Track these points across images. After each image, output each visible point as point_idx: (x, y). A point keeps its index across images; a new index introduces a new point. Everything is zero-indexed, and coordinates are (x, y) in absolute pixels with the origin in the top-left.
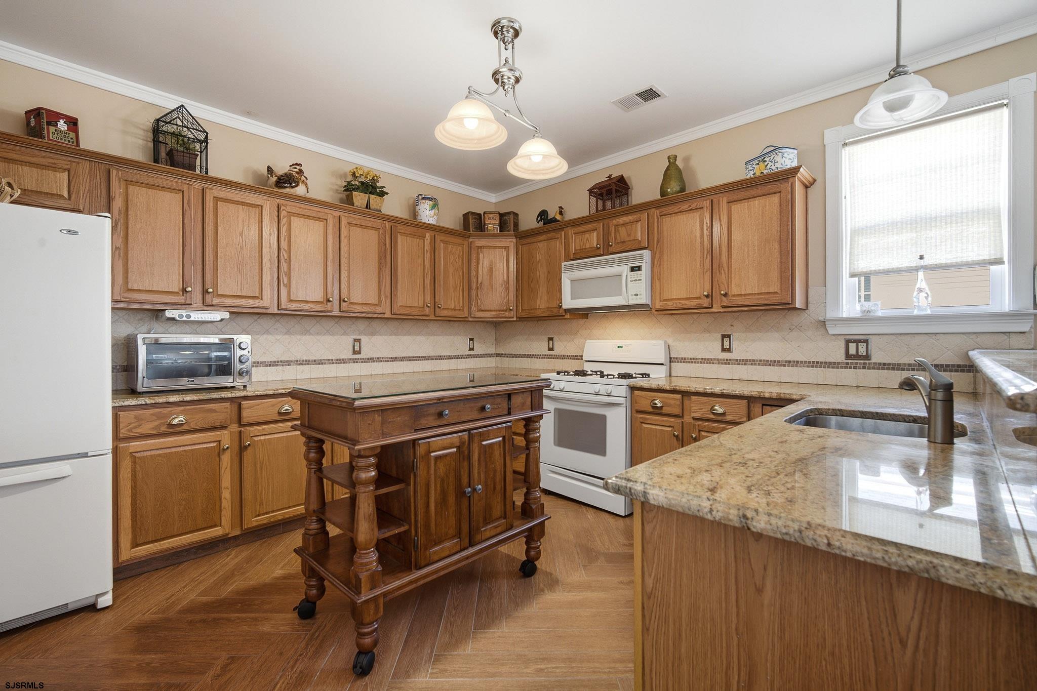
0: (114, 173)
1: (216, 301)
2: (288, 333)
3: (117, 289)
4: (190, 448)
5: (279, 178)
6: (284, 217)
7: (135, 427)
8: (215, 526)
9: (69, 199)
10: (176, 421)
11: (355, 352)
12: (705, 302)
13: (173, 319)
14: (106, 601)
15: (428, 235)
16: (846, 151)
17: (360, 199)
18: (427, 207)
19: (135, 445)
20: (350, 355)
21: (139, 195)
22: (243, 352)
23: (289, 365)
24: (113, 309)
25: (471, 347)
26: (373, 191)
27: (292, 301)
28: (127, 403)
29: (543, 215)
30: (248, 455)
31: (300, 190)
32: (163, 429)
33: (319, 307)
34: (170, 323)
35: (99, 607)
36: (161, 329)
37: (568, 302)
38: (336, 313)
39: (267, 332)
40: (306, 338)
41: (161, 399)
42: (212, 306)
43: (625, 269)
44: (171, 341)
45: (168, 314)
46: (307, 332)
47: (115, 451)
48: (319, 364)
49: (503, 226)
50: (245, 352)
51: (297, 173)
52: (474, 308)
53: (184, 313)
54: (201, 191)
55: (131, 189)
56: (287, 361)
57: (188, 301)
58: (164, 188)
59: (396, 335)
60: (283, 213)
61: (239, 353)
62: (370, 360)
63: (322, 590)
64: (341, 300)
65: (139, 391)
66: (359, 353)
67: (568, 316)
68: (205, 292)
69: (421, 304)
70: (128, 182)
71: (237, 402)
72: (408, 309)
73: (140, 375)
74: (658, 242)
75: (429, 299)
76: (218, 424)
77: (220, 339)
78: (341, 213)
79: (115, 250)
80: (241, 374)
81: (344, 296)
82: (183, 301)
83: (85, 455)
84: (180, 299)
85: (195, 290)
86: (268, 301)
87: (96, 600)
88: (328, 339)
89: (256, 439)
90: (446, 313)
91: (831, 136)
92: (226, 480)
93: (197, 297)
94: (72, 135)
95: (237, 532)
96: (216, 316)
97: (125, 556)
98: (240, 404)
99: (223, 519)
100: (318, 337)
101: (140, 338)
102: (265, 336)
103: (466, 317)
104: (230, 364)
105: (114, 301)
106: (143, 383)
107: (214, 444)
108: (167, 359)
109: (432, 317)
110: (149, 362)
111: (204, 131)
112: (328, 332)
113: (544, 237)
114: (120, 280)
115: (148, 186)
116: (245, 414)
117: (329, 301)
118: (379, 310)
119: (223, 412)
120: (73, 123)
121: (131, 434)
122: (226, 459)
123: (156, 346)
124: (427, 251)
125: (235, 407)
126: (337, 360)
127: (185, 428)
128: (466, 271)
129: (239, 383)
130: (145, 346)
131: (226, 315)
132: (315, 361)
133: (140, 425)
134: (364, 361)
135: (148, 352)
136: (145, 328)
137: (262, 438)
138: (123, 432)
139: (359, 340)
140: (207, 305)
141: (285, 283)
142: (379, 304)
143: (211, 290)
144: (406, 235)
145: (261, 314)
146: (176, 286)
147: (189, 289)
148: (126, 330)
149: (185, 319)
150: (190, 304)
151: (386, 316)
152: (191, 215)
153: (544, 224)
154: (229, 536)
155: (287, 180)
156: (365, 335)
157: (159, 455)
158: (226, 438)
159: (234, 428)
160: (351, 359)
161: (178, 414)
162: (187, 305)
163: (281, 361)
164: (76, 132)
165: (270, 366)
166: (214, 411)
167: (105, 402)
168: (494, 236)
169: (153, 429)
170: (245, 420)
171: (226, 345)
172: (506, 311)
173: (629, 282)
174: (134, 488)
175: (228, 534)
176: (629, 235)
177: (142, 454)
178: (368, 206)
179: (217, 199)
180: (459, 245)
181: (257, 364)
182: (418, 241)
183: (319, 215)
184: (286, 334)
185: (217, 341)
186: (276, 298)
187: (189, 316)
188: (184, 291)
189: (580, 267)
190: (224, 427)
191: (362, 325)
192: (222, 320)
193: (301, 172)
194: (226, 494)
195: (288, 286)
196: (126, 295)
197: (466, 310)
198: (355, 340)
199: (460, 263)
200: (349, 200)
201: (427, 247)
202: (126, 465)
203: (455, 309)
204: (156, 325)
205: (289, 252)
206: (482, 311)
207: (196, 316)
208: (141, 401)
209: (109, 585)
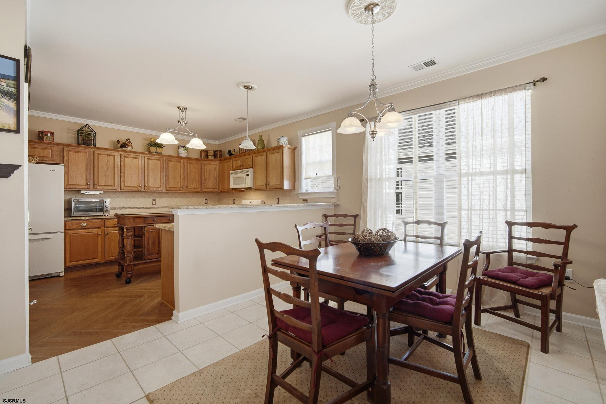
0: (65, 149)
1: (98, 187)
2: (126, 197)
3: (66, 184)
4: (88, 233)
5: (121, 145)
6: (123, 158)
7: (71, 226)
8: (96, 259)
9: (51, 158)
10: (83, 225)
11: (153, 205)
12: (265, 187)
13: (84, 193)
14: (62, 274)
15: (182, 161)
16: (303, 139)
17: (153, 149)
18: (182, 150)
19: (71, 232)
20: (151, 205)
21: (73, 155)
22: (106, 204)
23: (126, 209)
24: (64, 190)
25: (206, 202)
26: (159, 146)
27: (125, 187)
28: (68, 219)
29: (229, 152)
30: (107, 237)
31: (129, 148)
32: (80, 227)
33: (136, 189)
34: (83, 195)
35: (60, 275)
36: (80, 197)
37: (232, 186)
38: (143, 190)
39: (118, 197)
40: (133, 199)
41: (79, 218)
42: (97, 189)
43: (245, 175)
44: (83, 200)
45: (82, 192)
46: (134, 197)
47: (65, 233)
48: (139, 209)
49: (215, 156)
50: (107, 204)
51: (128, 142)
52: (203, 188)
53: (87, 192)
54: (93, 152)
55: (70, 153)
56: (126, 208)
57: (89, 188)
58: (81, 152)
59: (171, 198)
60: (122, 157)
61: (105, 204)
62: (159, 207)
63: (123, 270)
64: (145, 186)
65: (72, 216)
66: (155, 205)
67: (233, 191)
68: (94, 184)
69: (178, 186)
70: (69, 151)
71: (104, 220)
72: (174, 189)
73: (72, 211)
74: (254, 166)
75: (182, 185)
76: (97, 227)
77: (100, 200)
78: (145, 155)
79: (65, 172)
80: (106, 211)
81: (146, 185)
82: (87, 188)
83: (57, 232)
84: (86, 187)
85: (91, 184)
86: (117, 186)
87: (59, 274)
88: (142, 200)
89: (110, 232)
90: (190, 190)
91: (300, 133)
92: (100, 245)
93: (92, 186)
94: (52, 137)
95: (103, 262)
96: (98, 192)
97: (67, 265)
98: (105, 220)
99: (99, 256)
100: (138, 199)
101: (73, 199)
102: (117, 199)
103: (200, 191)
104: (102, 208)
105: (65, 188)
106: (73, 213)
107: (96, 233)
108: (82, 206)
109: (184, 191)
110: (75, 207)
111: (94, 132)
112: (142, 197)
113: (227, 161)
114: (66, 181)
115: (75, 152)
116: (106, 224)
117: (140, 186)
118: (160, 189)
119: (99, 223)
120: (52, 134)
121: (69, 228)
122: (100, 238)
123: (78, 202)
124: (182, 167)
125: (103, 222)
126: (146, 207)
127: (86, 227)
128: (200, 174)
129: (105, 214)
130: (74, 202)
131: (102, 192)
132: (137, 208)
133: (72, 226)
134: (157, 208)
135: (75, 204)
136: (74, 197)
137: (113, 232)
138: (67, 228)
139: (155, 200)
140: (95, 189)
141: (123, 180)
142: (160, 187)
143: (96, 184)
144: (172, 161)
145: (115, 191)
146: (85, 183)
147: (89, 184)
148: (68, 197)
149: (87, 193)
150: (89, 189)
151: (164, 191)
152: (89, 160)
153: (229, 156)
154: (101, 262)
155: (124, 145)
156: (158, 198)
157: (78, 235)
158: (100, 231)
159: (103, 228)
160: (151, 207)
161: (84, 223)
162: (88, 189)
163: (124, 208)
164: (53, 136)
165: (119, 209)
166: (96, 222)
167: (62, 219)
168: (212, 160)
169: (77, 227)
170: (106, 226)
171: (101, 202)
172: (215, 189)
173: (246, 180)
174: (70, 245)
175: (100, 262)
176: (248, 163)
177: (73, 234)
178: (156, 152)
179: (98, 154)
180: (196, 164)
181: (112, 209)
182: (178, 164)
183: (136, 157)
184: (125, 198)
185: (98, 200)
186: (120, 185)
187: (89, 193)
188: (87, 184)
189: (235, 173)
190: (99, 228)
191: (156, 195)
192: (100, 194)
193: (130, 142)
194: (100, 249)
195: (124, 182)
196: (68, 186)
197: (200, 188)
198: (153, 200)
199: (197, 170)
200: (149, 151)
201: (182, 165)
202: (68, 237)
203: (194, 188)
204: (79, 196)
205: (124, 170)
206: (206, 189)
207: (91, 192)
208: (73, 218)
209: (63, 270)
